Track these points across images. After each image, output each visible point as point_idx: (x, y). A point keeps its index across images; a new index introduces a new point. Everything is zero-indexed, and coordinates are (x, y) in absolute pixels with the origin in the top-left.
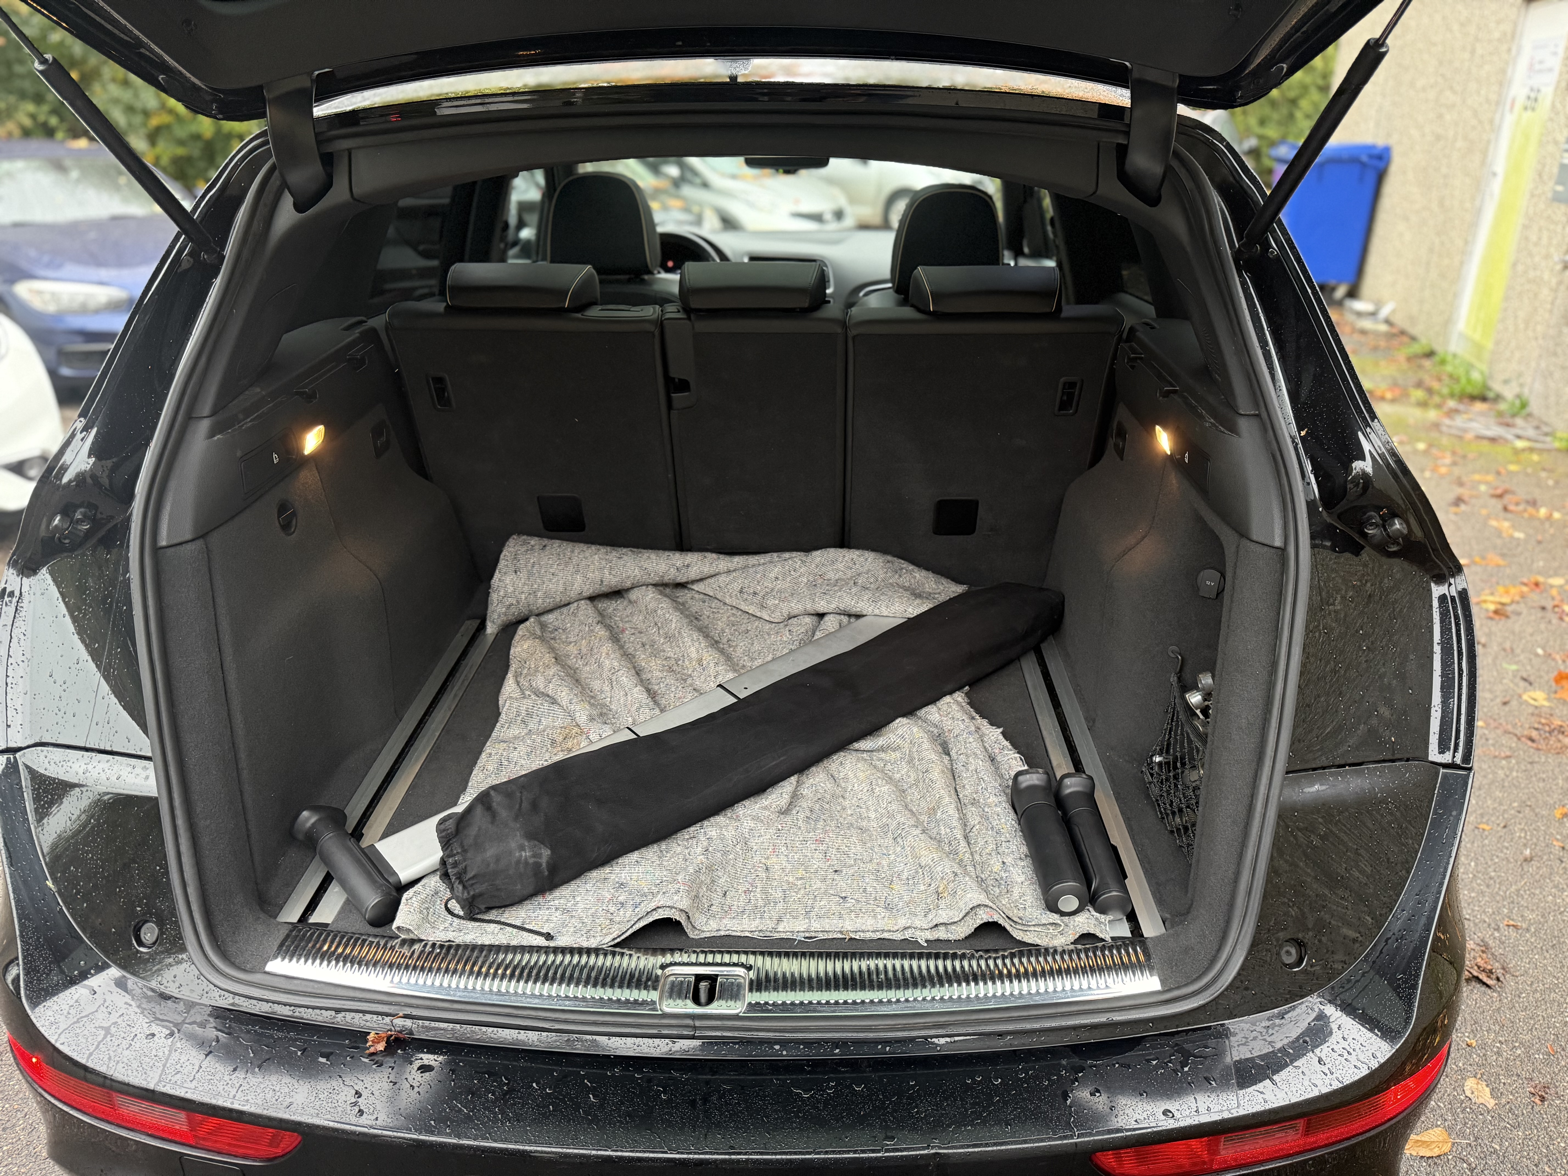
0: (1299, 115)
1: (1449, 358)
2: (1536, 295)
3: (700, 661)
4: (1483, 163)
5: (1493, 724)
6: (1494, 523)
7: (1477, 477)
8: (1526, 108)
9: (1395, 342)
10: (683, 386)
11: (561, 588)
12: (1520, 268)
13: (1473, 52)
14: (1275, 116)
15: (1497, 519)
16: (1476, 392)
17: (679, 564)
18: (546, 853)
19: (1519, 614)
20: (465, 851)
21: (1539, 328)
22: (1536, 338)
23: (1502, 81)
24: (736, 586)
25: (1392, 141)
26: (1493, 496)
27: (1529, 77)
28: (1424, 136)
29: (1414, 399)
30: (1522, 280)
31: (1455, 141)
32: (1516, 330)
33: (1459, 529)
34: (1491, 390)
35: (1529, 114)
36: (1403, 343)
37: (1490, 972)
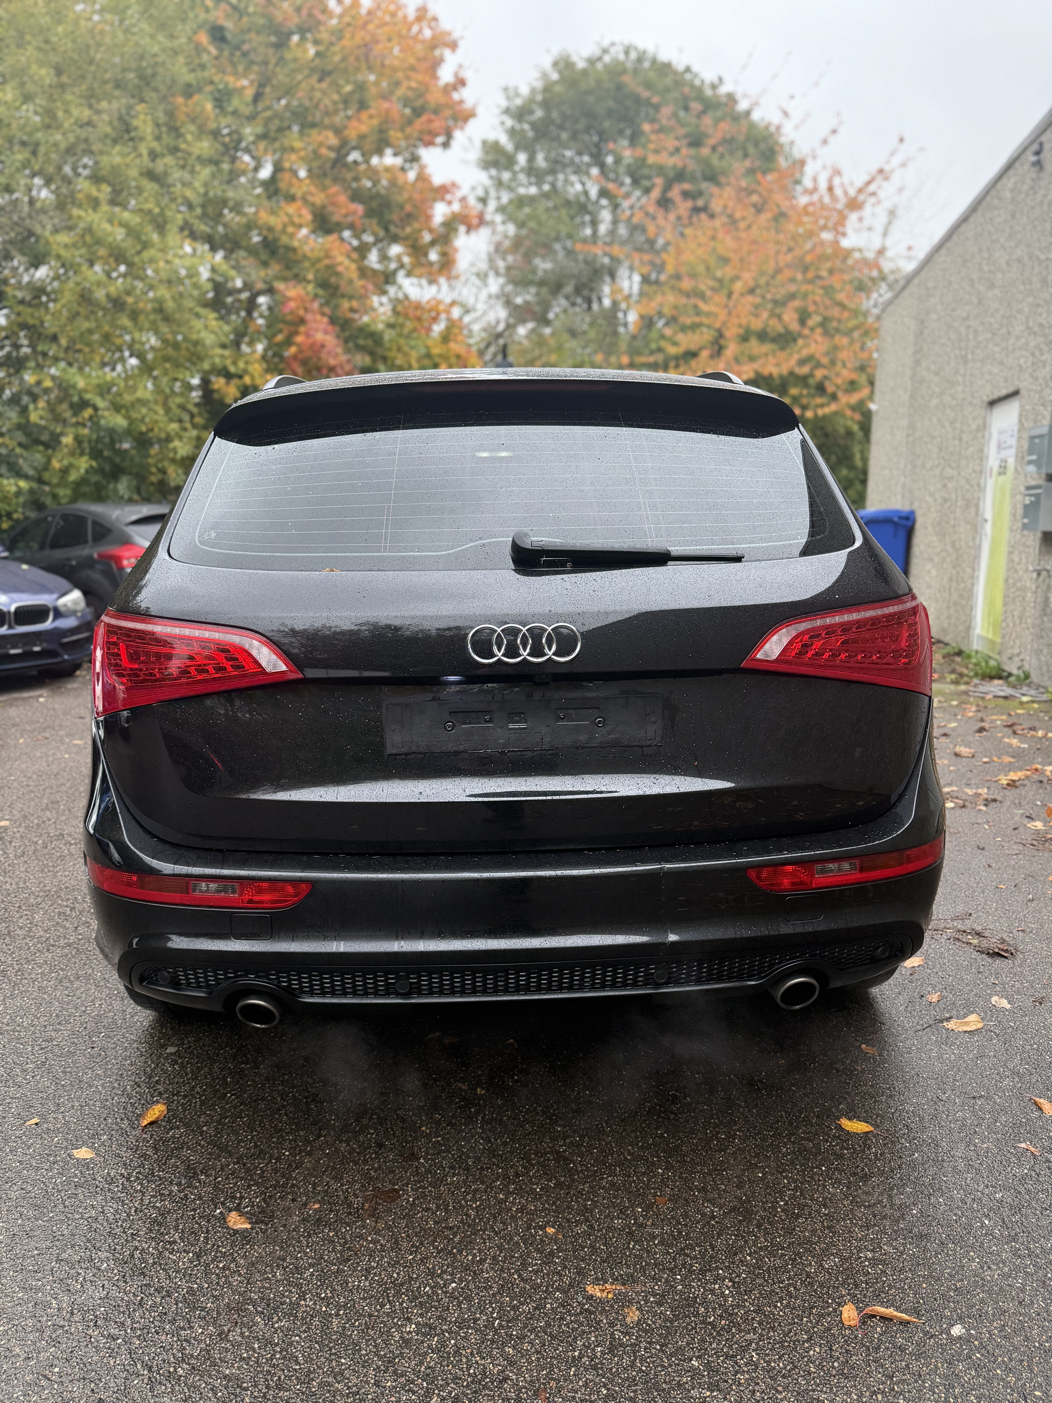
1: (973, 654)
2: (1024, 598)
4: (977, 513)
6: (1007, 740)
7: (994, 717)
8: (1000, 474)
9: (934, 647)
12: (1011, 581)
13: (960, 440)
15: (1009, 737)
16: (994, 673)
19: (1025, 785)
21: (1029, 621)
22: (1028, 628)
23: (982, 458)
25: (915, 507)
26: (1005, 726)
27: (999, 453)
28: (935, 500)
29: (948, 680)
30: (1013, 590)
31: (957, 501)
32: (1015, 625)
33: (982, 744)
34: (1004, 671)
35: (1002, 478)
36: (939, 648)
37: (1006, 951)
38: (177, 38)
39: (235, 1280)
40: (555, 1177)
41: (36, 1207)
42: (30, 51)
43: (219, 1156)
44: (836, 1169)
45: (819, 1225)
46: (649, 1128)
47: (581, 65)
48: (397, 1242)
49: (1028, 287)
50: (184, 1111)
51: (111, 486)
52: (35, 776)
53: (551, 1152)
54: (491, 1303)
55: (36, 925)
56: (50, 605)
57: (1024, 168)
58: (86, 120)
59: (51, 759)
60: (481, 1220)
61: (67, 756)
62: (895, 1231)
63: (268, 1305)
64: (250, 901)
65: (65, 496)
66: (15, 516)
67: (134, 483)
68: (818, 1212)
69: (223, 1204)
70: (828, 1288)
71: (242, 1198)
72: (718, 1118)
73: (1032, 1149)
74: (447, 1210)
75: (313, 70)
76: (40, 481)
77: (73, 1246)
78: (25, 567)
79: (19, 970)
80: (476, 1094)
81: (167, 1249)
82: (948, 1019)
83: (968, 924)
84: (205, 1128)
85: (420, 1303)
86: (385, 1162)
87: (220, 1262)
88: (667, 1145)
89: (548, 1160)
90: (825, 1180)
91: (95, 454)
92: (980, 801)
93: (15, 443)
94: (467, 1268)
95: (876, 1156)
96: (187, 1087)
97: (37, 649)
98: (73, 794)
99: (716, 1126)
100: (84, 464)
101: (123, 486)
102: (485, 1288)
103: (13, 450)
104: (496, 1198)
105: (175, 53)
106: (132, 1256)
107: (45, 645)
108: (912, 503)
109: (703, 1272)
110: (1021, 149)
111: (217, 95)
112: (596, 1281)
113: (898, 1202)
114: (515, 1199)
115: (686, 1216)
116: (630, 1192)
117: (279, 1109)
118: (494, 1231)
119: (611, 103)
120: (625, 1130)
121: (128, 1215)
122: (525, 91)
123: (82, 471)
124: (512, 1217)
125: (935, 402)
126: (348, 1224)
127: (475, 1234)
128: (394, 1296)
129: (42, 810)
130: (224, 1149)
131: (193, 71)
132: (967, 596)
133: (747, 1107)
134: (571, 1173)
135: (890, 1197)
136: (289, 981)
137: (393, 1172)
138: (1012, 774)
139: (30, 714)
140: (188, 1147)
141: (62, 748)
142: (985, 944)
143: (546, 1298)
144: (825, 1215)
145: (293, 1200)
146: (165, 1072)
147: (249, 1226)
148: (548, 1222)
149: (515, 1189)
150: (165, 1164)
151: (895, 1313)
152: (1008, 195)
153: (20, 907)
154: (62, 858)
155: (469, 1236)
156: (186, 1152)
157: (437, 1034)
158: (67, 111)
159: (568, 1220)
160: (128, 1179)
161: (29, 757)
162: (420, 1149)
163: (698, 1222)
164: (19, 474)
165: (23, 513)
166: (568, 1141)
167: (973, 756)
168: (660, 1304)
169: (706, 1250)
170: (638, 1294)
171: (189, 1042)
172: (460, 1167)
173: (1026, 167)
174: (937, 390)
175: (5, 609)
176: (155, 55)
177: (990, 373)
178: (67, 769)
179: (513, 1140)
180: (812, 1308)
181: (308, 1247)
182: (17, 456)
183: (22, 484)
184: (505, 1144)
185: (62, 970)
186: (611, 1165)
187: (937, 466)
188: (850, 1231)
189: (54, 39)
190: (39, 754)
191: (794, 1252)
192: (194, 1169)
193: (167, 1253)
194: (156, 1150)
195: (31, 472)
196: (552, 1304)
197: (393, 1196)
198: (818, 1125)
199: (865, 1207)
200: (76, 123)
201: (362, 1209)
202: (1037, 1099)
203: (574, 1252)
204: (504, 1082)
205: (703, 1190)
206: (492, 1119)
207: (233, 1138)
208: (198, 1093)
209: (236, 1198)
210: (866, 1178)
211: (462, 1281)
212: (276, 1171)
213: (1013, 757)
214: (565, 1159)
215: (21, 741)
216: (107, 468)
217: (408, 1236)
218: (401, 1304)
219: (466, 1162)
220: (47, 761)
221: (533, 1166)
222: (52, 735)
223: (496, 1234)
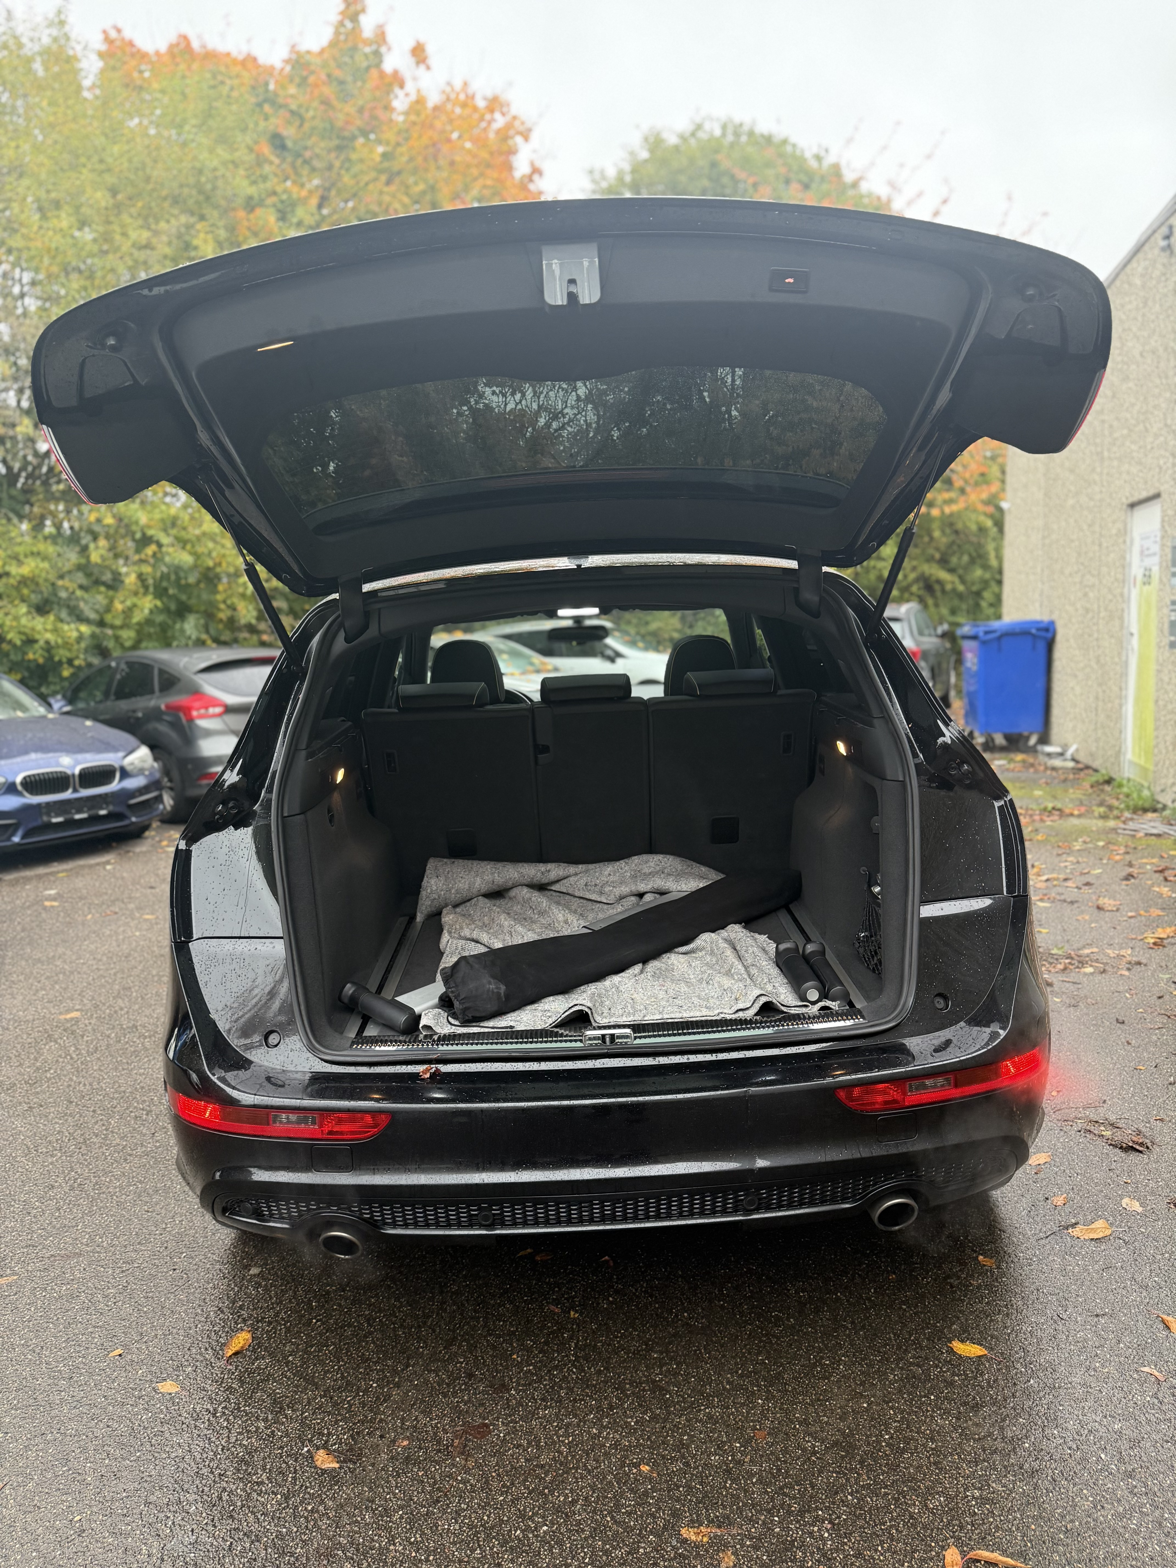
0: (984, 604)
1: (1125, 782)
3: (566, 922)
4: (1122, 627)
5: (1150, 1011)
6: (1157, 889)
7: (1145, 861)
8: (1144, 584)
9: (1082, 774)
10: (545, 749)
11: (467, 887)
12: (1161, 703)
13: (1100, 545)
14: (964, 607)
15: (1159, 886)
16: (1147, 805)
17: (543, 869)
18: (503, 988)
20: (457, 986)
23: (1124, 565)
24: (582, 882)
25: (1055, 617)
26: (1156, 872)
27: (1142, 560)
28: (1077, 610)
29: (1096, 814)
30: (1163, 713)
31: (1099, 612)
32: (1167, 752)
33: (1129, 894)
34: (1158, 802)
35: (1147, 587)
36: (1087, 775)
37: (1141, 1144)
38: (237, 150)
39: (324, 1523)
40: (651, 1409)
41: (122, 1445)
42: (86, 174)
43: (306, 1389)
44: (946, 1398)
45: (924, 1462)
46: (750, 1353)
47: (672, 140)
48: (487, 1482)
49: (1164, 381)
50: (269, 1339)
51: (178, 626)
52: (105, 959)
53: (647, 1382)
54: (583, 1548)
55: (112, 1132)
56: (117, 765)
57: (1153, 252)
58: (144, 242)
59: (121, 937)
60: (573, 1457)
61: (137, 934)
62: (1005, 1467)
63: (358, 1550)
64: (331, 1133)
65: (129, 638)
66: (77, 663)
67: (202, 621)
68: (925, 1446)
69: (310, 1441)
70: (932, 1530)
71: (329, 1434)
72: (823, 1342)
73: (1156, 1373)
74: (538, 1447)
75: (381, 171)
76: (101, 623)
77: (161, 1488)
78: (89, 723)
79: (97, 1183)
80: (569, 1318)
81: (255, 1491)
82: (1074, 1225)
83: (1101, 1114)
84: (290, 1358)
85: (511, 1547)
86: (475, 1394)
87: (309, 1504)
88: (768, 1372)
89: (644, 1390)
90: (933, 1411)
91: (160, 592)
92: (1123, 964)
93: (75, 586)
94: (558, 1510)
95: (989, 1382)
96: (272, 1313)
97: (103, 812)
98: (145, 979)
99: (821, 1350)
100: (147, 604)
101: (190, 626)
102: (577, 1531)
103: (73, 593)
104: (589, 1433)
105: (235, 164)
106: (220, 1498)
107: (111, 808)
108: (1051, 612)
109: (802, 1512)
110: (1150, 232)
111: (279, 206)
112: (692, 1524)
113: (1010, 1434)
114: (608, 1433)
115: (785, 1451)
116: (728, 1426)
117: (366, 1336)
118: (586, 1469)
119: (706, 183)
120: (724, 1356)
121: (215, 1454)
122: (611, 172)
123: (146, 611)
124: (605, 1454)
125: (1071, 502)
126: (437, 1463)
127: (567, 1473)
128: (484, 1540)
129: (114, 998)
130: (310, 1381)
131: (254, 183)
132: (1116, 716)
133: (854, 1329)
134: (667, 1404)
135: (1002, 1428)
136: (372, 1212)
137: (483, 1405)
138: (1160, 930)
139: (97, 884)
140: (274, 1378)
141: (132, 924)
142: (1119, 1137)
143: (639, 1542)
144: (932, 1449)
145: (382, 1437)
146: (249, 1296)
147: (337, 1465)
148: (642, 1459)
149: (609, 1423)
150: (250, 1398)
151: (1001, 1558)
152: (1138, 282)
153: (94, 1111)
154: (136, 1053)
155: (562, 1475)
156: (272, 1385)
157: (529, 1250)
158: (124, 234)
159: (663, 1457)
160: (214, 1415)
161: (98, 936)
162: (511, 1379)
163: (799, 1458)
164: (81, 618)
165: (85, 660)
166: (664, 1368)
167: (1118, 910)
168: (756, 1548)
169: (806, 1489)
170: (733, 1537)
171: (273, 1262)
172: (552, 1399)
173: (1156, 251)
174: (1072, 488)
175: (69, 772)
176: (215, 169)
177: (1128, 473)
178: (139, 949)
179: (607, 1369)
180: (914, 1552)
181: (396, 1487)
182: (77, 599)
183: (84, 629)
184: (599, 1372)
185: (141, 1182)
186: (709, 1395)
187: (1076, 573)
188: (957, 1468)
189: (110, 160)
190: (108, 932)
191: (898, 1491)
192: (280, 1403)
193: (255, 1495)
194: (242, 1382)
195: (93, 616)
196: (645, 1548)
197: (483, 1431)
198: (929, 1349)
199: (974, 1440)
200: (134, 245)
201: (452, 1445)
202: (1165, 1317)
203: (669, 1491)
204: (598, 1304)
205: (805, 1422)
206: (586, 1345)
207: (320, 1369)
208: (283, 1319)
209: (323, 1435)
210: (976, 1408)
211: (553, 1524)
212: (364, 1405)
213: (1163, 909)
214: (661, 1389)
215: (89, 917)
216: (173, 607)
217: (499, 1475)
218: (491, 1549)
219: (559, 1392)
220: (117, 940)
221: (628, 1397)
222: (121, 909)
223: (589, 1472)
